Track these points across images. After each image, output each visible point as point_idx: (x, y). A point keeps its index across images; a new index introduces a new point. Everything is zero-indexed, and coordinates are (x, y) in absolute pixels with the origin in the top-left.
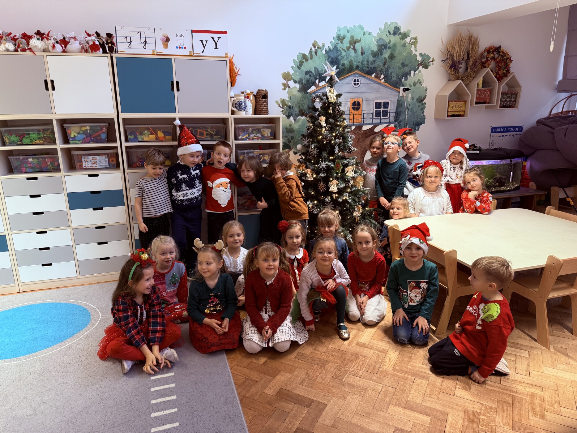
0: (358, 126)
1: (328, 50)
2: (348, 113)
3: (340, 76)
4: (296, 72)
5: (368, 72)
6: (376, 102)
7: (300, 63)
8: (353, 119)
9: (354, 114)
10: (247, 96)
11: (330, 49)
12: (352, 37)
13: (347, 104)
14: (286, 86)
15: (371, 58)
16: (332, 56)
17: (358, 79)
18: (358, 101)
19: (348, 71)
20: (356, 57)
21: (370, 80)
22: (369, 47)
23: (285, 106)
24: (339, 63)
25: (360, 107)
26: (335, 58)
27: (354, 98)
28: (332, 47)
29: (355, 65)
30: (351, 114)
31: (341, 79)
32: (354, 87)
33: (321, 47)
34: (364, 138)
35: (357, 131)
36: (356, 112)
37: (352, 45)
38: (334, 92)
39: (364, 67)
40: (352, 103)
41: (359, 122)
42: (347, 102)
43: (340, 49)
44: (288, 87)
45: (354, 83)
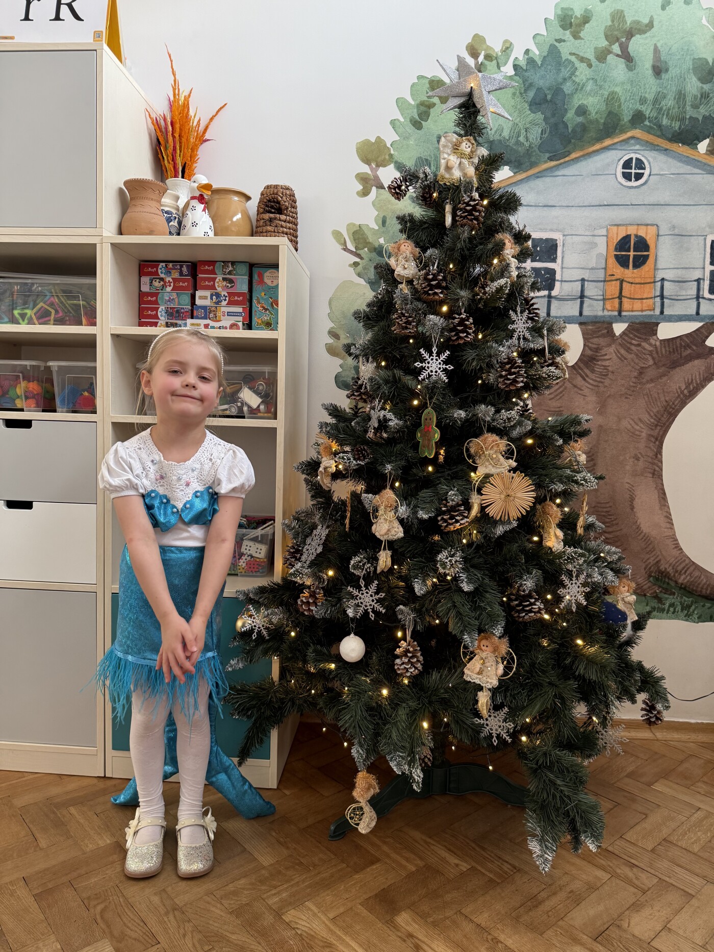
0: (640, 323)
1: (522, 62)
2: (601, 275)
3: (570, 147)
4: (405, 137)
5: (680, 134)
6: (712, 242)
7: (423, 108)
8: (620, 297)
9: (622, 281)
10: (197, 194)
11: (531, 62)
12: (618, 16)
13: (594, 245)
14: (368, 183)
15: (693, 86)
16: (541, 83)
17: (640, 160)
18: (641, 236)
19: (601, 130)
20: (631, 85)
21: (688, 164)
22: (686, 48)
23: (366, 249)
24: (564, 105)
25: (647, 257)
26: (549, 89)
27: (623, 225)
28: (537, 53)
29: (629, 111)
30: (613, 278)
31: (573, 160)
32: (622, 185)
33: (497, 54)
34: (664, 365)
35: (634, 342)
36: (630, 275)
37: (617, 44)
38: (472, 152)
39: (665, 117)
40: (615, 242)
41: (642, 311)
42: (597, 240)
43: (570, 57)
44: (377, 187)
45: (624, 173)
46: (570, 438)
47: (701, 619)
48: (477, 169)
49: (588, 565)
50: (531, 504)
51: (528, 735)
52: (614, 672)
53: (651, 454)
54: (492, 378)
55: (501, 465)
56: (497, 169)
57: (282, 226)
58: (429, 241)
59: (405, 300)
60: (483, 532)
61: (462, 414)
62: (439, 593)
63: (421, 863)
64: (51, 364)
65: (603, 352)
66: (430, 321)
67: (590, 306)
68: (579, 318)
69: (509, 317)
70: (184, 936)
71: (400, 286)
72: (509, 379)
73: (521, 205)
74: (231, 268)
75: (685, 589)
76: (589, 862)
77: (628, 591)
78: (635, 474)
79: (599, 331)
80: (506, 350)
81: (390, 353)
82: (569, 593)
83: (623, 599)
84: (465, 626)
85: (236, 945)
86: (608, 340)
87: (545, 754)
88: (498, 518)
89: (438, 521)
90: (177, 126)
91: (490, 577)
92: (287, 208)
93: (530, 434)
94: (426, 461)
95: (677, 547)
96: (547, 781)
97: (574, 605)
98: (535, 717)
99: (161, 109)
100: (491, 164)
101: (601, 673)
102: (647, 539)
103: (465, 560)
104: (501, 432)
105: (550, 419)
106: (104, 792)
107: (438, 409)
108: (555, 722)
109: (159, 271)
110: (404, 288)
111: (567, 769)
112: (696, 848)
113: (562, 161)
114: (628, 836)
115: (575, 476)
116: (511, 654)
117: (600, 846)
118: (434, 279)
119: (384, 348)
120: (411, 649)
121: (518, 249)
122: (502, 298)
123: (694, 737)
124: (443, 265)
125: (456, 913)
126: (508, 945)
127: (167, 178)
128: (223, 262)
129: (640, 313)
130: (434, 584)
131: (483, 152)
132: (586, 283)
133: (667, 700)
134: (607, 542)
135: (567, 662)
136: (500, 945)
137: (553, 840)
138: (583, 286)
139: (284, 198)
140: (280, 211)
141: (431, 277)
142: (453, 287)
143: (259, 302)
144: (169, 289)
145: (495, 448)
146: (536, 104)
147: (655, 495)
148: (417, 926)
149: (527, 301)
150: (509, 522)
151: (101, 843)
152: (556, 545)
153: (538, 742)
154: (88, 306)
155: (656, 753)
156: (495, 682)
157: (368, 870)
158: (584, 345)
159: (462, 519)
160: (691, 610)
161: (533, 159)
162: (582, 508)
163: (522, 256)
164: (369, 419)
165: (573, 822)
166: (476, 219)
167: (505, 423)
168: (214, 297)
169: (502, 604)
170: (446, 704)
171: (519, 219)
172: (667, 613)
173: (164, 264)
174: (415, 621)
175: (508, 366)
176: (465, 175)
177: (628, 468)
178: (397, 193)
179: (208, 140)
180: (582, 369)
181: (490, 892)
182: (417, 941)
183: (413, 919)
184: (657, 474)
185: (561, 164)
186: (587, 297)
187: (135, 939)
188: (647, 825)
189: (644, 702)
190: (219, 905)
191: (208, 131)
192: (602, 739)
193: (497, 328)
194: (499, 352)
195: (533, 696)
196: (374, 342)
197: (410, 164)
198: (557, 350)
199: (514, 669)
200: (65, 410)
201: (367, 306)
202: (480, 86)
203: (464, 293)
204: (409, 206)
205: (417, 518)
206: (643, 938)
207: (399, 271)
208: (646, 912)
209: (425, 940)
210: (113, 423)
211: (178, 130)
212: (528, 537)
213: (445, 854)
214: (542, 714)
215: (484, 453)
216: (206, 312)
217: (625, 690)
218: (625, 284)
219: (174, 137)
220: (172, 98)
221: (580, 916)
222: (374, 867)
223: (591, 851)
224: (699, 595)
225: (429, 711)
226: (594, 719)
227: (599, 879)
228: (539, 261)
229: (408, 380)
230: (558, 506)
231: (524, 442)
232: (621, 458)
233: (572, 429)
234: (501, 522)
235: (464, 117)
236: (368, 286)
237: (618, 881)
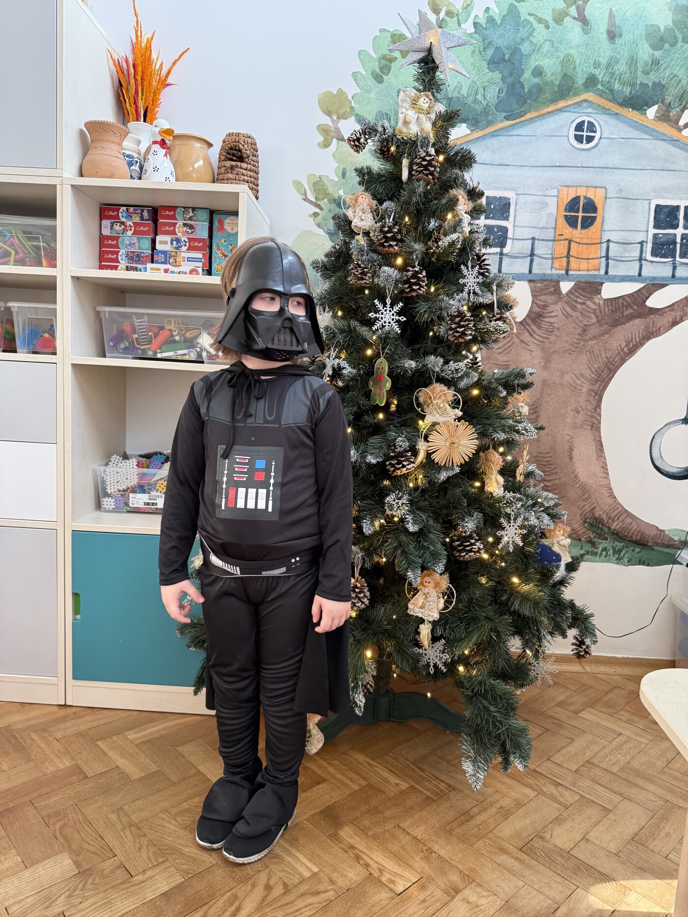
0: (586, 283)
1: (482, 21)
2: (550, 234)
3: (526, 107)
4: (366, 90)
5: (630, 99)
6: (657, 206)
7: (384, 62)
8: (568, 256)
9: (570, 241)
10: (159, 139)
11: (491, 20)
13: (545, 205)
14: (328, 135)
15: (645, 52)
16: (499, 42)
17: (592, 123)
18: (589, 198)
19: (556, 92)
20: (586, 48)
21: (637, 130)
22: (640, 14)
23: (326, 200)
24: (521, 65)
25: (594, 219)
26: (507, 49)
27: (574, 186)
28: (497, 12)
29: (583, 74)
30: (562, 237)
31: (527, 120)
32: (574, 147)
33: (458, 11)
34: (606, 323)
35: (579, 300)
36: (578, 236)
37: (574, 7)
38: (429, 107)
39: (617, 81)
40: (566, 202)
41: (588, 270)
42: (548, 200)
43: (528, 18)
44: (338, 139)
45: (576, 136)
46: (514, 390)
47: (631, 562)
48: (434, 124)
49: (525, 509)
50: (474, 452)
51: (466, 665)
52: (547, 609)
53: (590, 408)
54: (442, 330)
55: (448, 414)
56: (453, 126)
57: (243, 175)
58: (387, 194)
59: (361, 250)
60: (428, 477)
61: (413, 364)
62: (386, 533)
63: (363, 783)
64: (10, 304)
65: (550, 309)
66: (384, 272)
67: (539, 264)
68: (529, 275)
69: (460, 271)
70: (140, 849)
71: (357, 237)
72: (458, 332)
73: (475, 162)
74: (191, 214)
75: (617, 534)
76: (518, 781)
77: (563, 535)
78: (574, 427)
79: (547, 289)
80: (457, 304)
81: (346, 303)
82: (506, 535)
83: (558, 542)
84: (409, 564)
85: (189, 857)
86: (554, 297)
87: (480, 683)
88: (443, 464)
89: (387, 466)
90: (139, 69)
91: (436, 520)
92: (249, 157)
93: (477, 384)
94: (376, 409)
95: (612, 495)
96: (481, 707)
97: (511, 545)
98: (473, 650)
99: (124, 51)
100: (448, 121)
101: (534, 609)
102: (584, 489)
103: (411, 502)
104: (449, 383)
105: (496, 371)
106: (64, 719)
107: (390, 359)
108: (490, 654)
109: (120, 215)
110: (361, 240)
111: (500, 696)
112: (615, 769)
113: (518, 121)
114: (554, 759)
115: (517, 426)
116: (451, 589)
117: (526, 766)
118: (389, 232)
119: (340, 298)
120: (359, 585)
121: (470, 205)
122: (453, 252)
123: (620, 670)
124: (399, 218)
125: (394, 827)
126: (441, 854)
127: (129, 122)
128: (184, 208)
129: (586, 273)
130: (382, 526)
131: (441, 108)
132: (536, 241)
133: (595, 635)
134: (545, 489)
135: (504, 598)
136: (433, 855)
137: (485, 761)
138: (533, 245)
139: (246, 146)
140: (241, 159)
141: (386, 229)
142: (409, 240)
143: (219, 249)
144: (130, 233)
145: (443, 398)
146: (494, 63)
147: (593, 446)
148: (358, 839)
149: (479, 257)
150: (453, 469)
151: (61, 766)
152: (497, 490)
153: (475, 672)
154: (48, 248)
155: (585, 685)
156: (436, 616)
157: (315, 789)
158: (533, 302)
159: (408, 465)
160: (622, 554)
161: (490, 118)
162: (522, 457)
163: (475, 212)
164: (325, 367)
165: (503, 744)
166: (432, 174)
167: (453, 374)
168: (174, 242)
169: (444, 544)
170: (389, 635)
171: (473, 177)
172: (600, 556)
173: (125, 208)
174: (363, 559)
175: (457, 320)
176: (422, 130)
177: (568, 420)
178: (356, 146)
179: (170, 84)
180: (529, 325)
181: (427, 808)
182: (357, 851)
183: (355, 833)
184: (595, 427)
185: (516, 124)
186: (536, 256)
187: (93, 853)
188: (571, 749)
189: (575, 638)
190: (173, 822)
191: (171, 74)
192: (534, 670)
193: (448, 282)
194: (450, 304)
195: (471, 629)
196: (331, 292)
197: (371, 118)
198: (505, 306)
199: (454, 603)
200: (25, 351)
201: (325, 256)
202: (440, 42)
203: (418, 247)
204: (369, 159)
205: (366, 463)
206: (563, 848)
207: (356, 222)
208: (568, 825)
209: (366, 851)
210: (74, 366)
211: (140, 73)
212: (471, 482)
213: (386, 774)
214: (479, 646)
215: (432, 402)
216: (166, 256)
217: (557, 626)
218: (572, 243)
219: (136, 80)
220: (134, 40)
221: (507, 829)
222: (320, 786)
223: (519, 771)
224: (630, 541)
225: (373, 642)
226: (528, 652)
227: (526, 796)
228: (493, 218)
229: (364, 331)
230: (502, 454)
231: (470, 393)
232: (563, 411)
233: (516, 382)
234: (445, 468)
235: (423, 72)
236: (327, 236)
237: (543, 798)
